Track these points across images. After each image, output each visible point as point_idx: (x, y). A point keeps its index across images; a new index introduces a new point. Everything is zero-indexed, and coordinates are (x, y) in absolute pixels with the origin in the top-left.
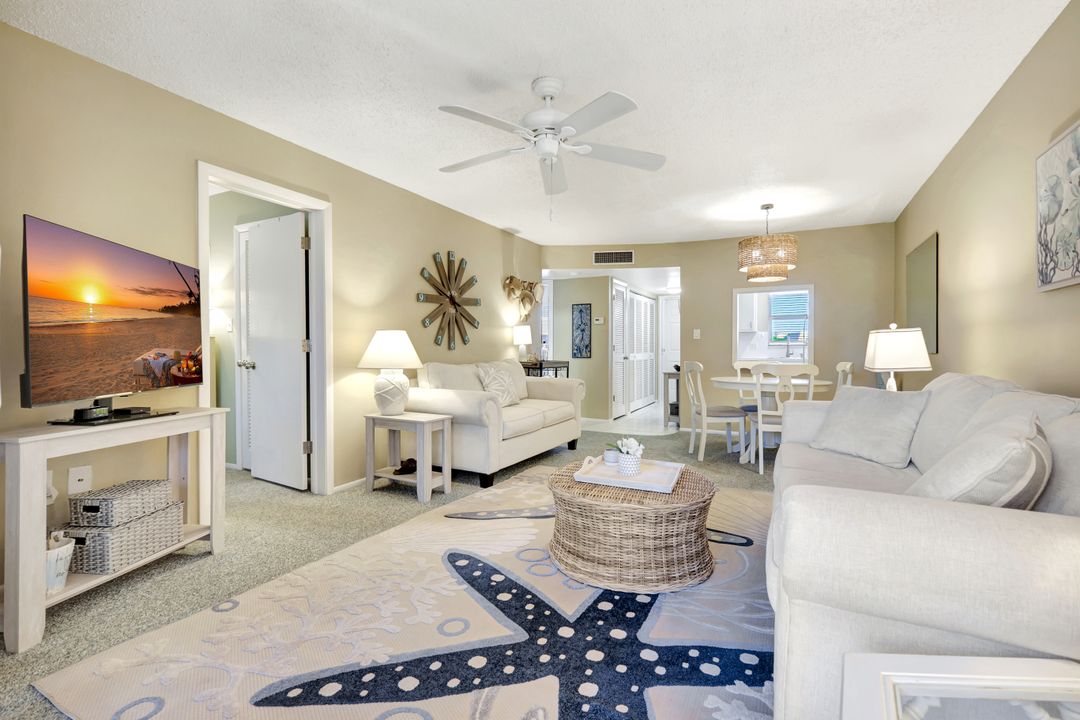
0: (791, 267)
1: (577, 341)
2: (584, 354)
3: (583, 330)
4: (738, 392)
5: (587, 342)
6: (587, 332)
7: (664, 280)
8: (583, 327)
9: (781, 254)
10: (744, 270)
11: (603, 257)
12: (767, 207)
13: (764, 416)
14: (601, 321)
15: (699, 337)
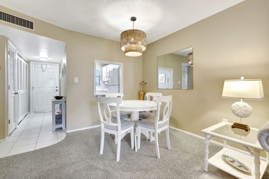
15: (77, 82)
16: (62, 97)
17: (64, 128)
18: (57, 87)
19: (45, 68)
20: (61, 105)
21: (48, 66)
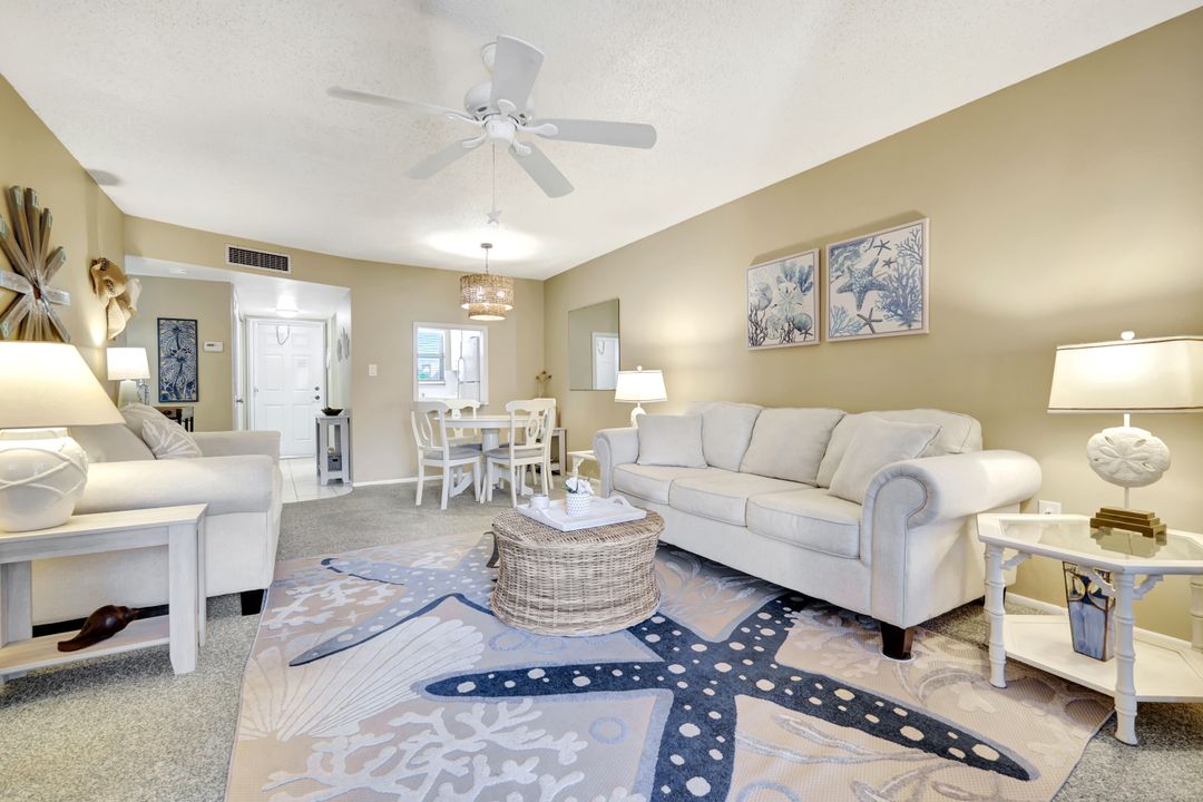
0: (508, 308)
1: (169, 376)
2: (183, 396)
3: (181, 360)
4: (473, 430)
5: (189, 377)
6: (190, 362)
7: (272, 297)
8: (180, 354)
9: (501, 294)
10: (466, 306)
11: (242, 256)
12: (487, 246)
13: (516, 451)
14: (219, 347)
15: (375, 374)
16: (339, 411)
17: (345, 480)
18: (317, 389)
19: (285, 336)
20: (338, 428)
21: (294, 330)
